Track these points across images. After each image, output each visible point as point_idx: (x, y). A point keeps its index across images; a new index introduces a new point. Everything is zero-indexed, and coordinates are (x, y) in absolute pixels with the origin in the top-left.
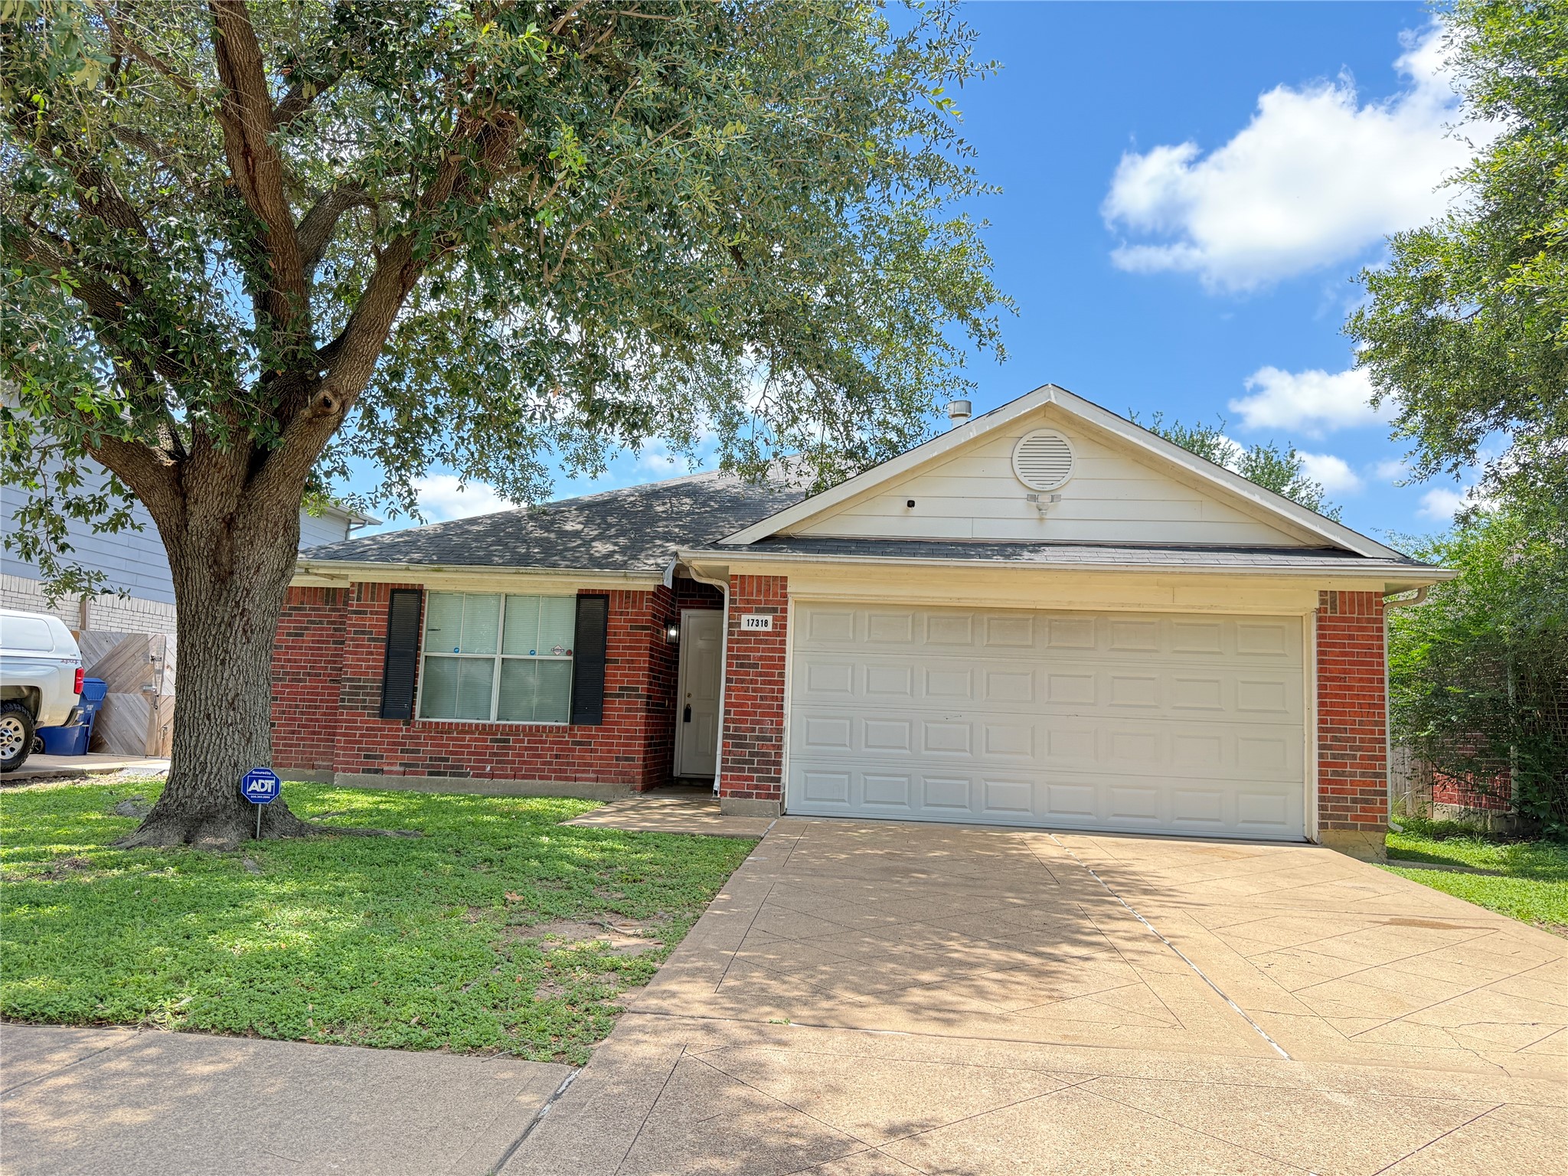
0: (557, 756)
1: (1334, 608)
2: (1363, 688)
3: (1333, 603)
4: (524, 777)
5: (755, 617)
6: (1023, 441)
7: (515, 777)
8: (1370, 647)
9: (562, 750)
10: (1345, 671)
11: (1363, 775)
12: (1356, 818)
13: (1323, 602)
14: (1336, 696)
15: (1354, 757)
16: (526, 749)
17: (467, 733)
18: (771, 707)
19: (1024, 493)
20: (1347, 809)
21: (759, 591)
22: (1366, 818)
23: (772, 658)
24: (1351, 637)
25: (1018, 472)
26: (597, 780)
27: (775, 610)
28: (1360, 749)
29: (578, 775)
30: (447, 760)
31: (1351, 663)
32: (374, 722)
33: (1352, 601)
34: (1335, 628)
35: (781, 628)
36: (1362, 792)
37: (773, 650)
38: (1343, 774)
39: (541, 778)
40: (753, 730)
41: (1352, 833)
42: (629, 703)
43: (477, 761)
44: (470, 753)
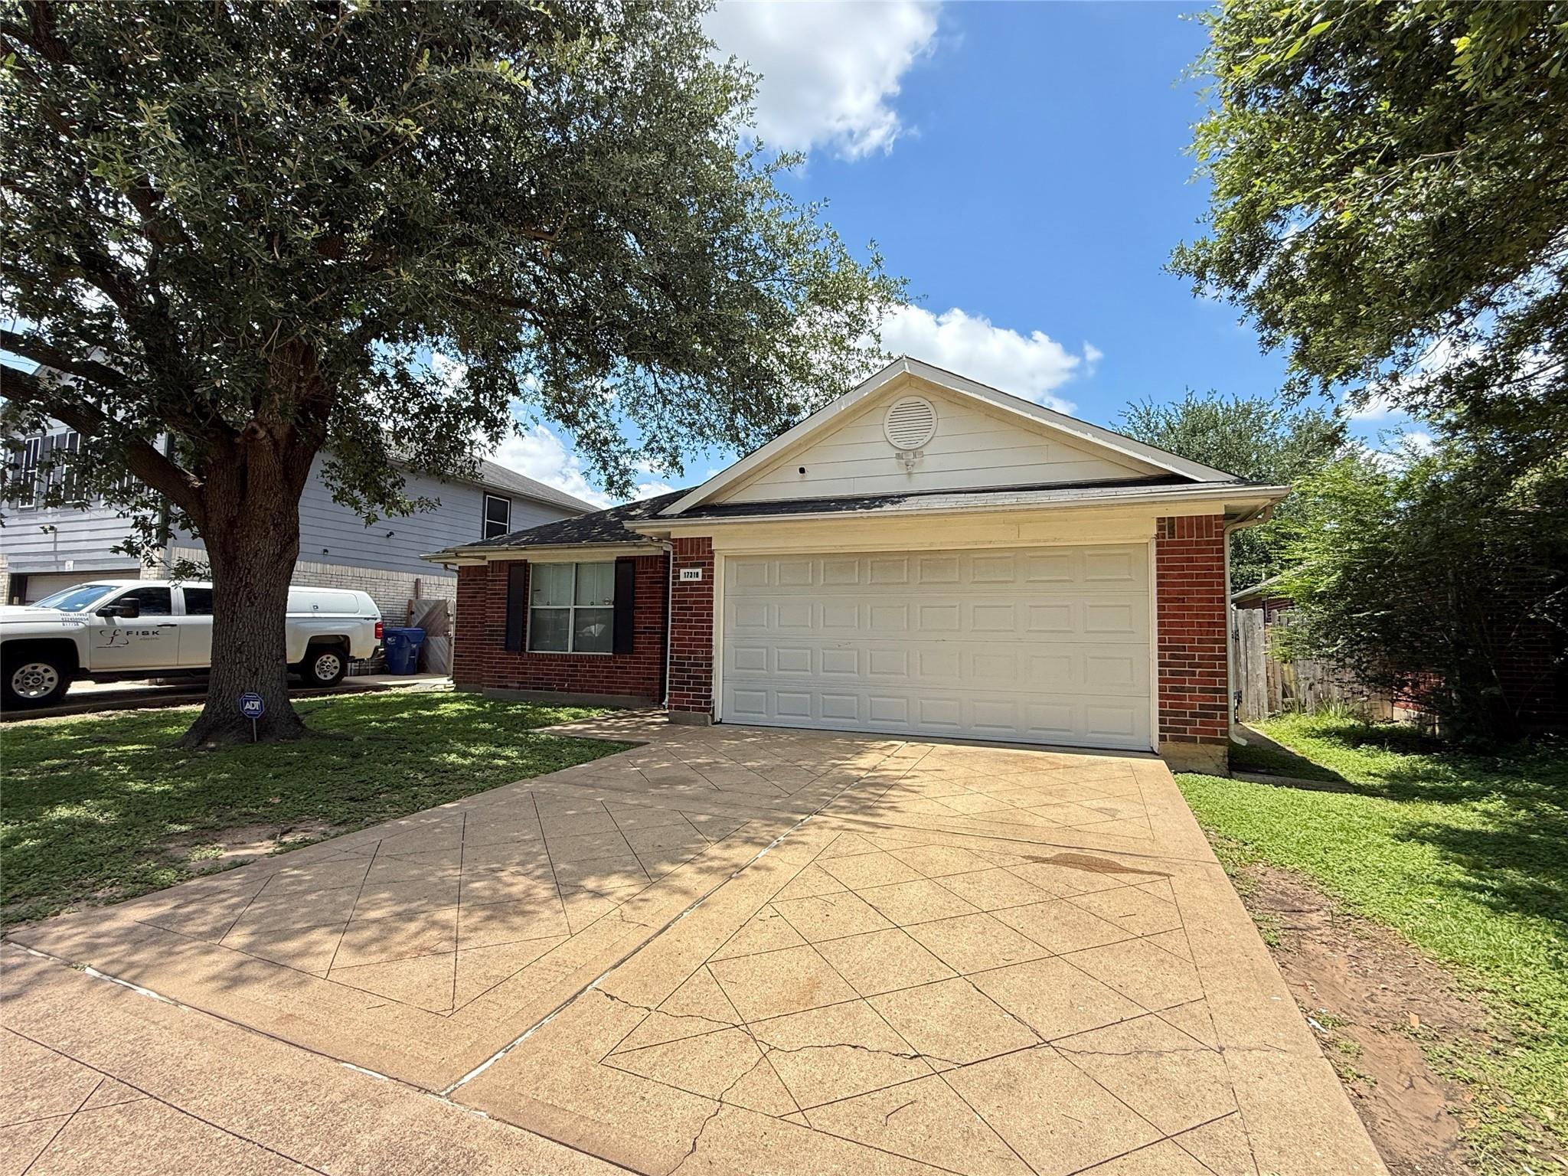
0: (607, 677)
1: (1172, 534)
2: (1202, 608)
3: (1171, 527)
4: (587, 691)
5: (690, 570)
6: (893, 408)
7: (582, 691)
8: (1210, 568)
9: (609, 672)
10: (1183, 592)
11: (1202, 690)
12: (1197, 731)
13: (1160, 528)
14: (1175, 616)
15: (1193, 674)
17: (553, 660)
18: (702, 640)
19: (894, 453)
20: (1187, 723)
21: (692, 551)
22: (1206, 732)
23: (702, 602)
24: (1191, 560)
25: (889, 436)
27: (704, 564)
28: (1199, 666)
29: (620, 690)
30: (542, 679)
31: (1189, 584)
32: (503, 654)
33: (1190, 526)
34: (1173, 552)
35: (709, 578)
36: (1202, 707)
37: (703, 596)
38: (1182, 689)
39: (597, 692)
40: (690, 659)
41: (1192, 745)
42: (650, 638)
43: (560, 680)
44: (556, 675)
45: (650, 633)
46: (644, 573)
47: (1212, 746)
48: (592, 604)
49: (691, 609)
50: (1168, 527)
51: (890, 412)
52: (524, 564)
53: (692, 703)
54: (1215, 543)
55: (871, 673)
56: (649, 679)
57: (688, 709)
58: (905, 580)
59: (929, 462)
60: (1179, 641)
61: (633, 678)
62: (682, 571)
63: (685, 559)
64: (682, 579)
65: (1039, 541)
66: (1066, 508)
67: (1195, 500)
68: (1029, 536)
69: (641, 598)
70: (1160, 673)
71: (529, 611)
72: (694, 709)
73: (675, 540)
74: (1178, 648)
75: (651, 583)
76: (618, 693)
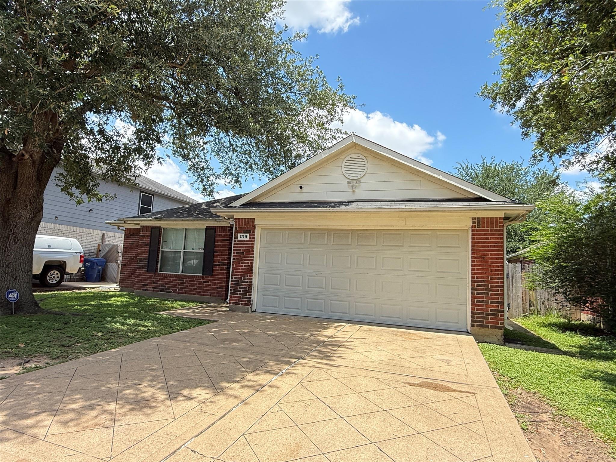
0: (198, 287)
1: (479, 226)
2: (493, 262)
3: (479, 223)
4: (188, 294)
5: (243, 234)
6: (346, 159)
7: (185, 293)
8: (497, 243)
9: (200, 284)
10: (484, 254)
11: (492, 302)
12: (489, 322)
13: (474, 223)
14: (479, 266)
15: (488, 294)
16: (189, 283)
17: (171, 277)
18: (247, 269)
19: (346, 181)
20: (484, 318)
21: (245, 225)
22: (493, 323)
23: (249, 250)
24: (487, 239)
25: (344, 172)
26: (210, 296)
27: (250, 232)
28: (491, 290)
29: (205, 294)
30: (165, 287)
31: (487, 250)
32: (146, 273)
33: (488, 222)
34: (479, 234)
35: (252, 238)
36: (491, 310)
37: (249, 247)
38: (482, 302)
39: (193, 294)
40: (241, 278)
41: (487, 329)
42: (221, 268)
43: (174, 287)
44: (172, 285)
45: (221, 265)
46: (220, 235)
47: (497, 330)
48: (193, 249)
49: (243, 253)
50: (477, 222)
51: (345, 161)
52: (159, 228)
53: (242, 301)
54: (499, 231)
55: (332, 288)
56: (220, 288)
57: (239, 304)
58: (350, 243)
59: (364, 186)
60: (481, 278)
61: (212, 288)
62: (239, 235)
63: (241, 228)
64: (239, 239)
65: (415, 227)
66: (429, 211)
67: (490, 210)
68: (411, 224)
69: (218, 247)
70: (472, 293)
71: (160, 252)
72: (242, 304)
73: (236, 219)
74: (481, 281)
75: (223, 240)
76: (204, 295)
